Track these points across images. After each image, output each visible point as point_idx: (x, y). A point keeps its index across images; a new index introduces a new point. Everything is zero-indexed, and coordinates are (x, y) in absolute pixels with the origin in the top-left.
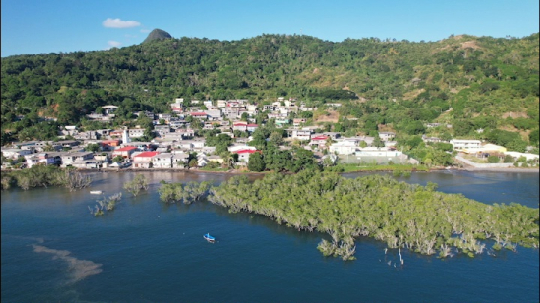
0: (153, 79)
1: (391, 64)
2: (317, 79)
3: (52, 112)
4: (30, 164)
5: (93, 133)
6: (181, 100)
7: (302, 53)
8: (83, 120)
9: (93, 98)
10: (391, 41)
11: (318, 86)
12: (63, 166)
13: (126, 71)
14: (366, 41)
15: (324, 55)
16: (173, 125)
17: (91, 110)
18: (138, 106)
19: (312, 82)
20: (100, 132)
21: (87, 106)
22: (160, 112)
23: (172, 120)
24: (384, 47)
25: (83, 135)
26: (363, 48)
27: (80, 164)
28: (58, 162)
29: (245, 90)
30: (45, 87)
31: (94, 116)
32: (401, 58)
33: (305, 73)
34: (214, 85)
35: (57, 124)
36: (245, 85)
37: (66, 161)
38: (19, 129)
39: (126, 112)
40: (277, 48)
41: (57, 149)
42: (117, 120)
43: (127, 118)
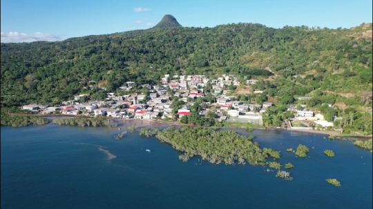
0: (156, 60)
1: (308, 47)
2: (251, 61)
3: (104, 85)
4: (96, 114)
5: (121, 97)
6: (168, 75)
7: (250, 39)
8: (117, 90)
9: (122, 78)
10: (316, 28)
11: (251, 65)
12: (108, 116)
13: (142, 54)
14: (297, 28)
15: (265, 40)
16: (159, 93)
17: (121, 84)
18: (144, 81)
19: (248, 62)
20: (125, 96)
21: (120, 83)
22: (155, 84)
23: (159, 90)
24: (308, 34)
25: (117, 98)
26: (294, 35)
27: (114, 115)
28: (106, 114)
29: (206, 68)
30: (102, 67)
31: (122, 88)
32: (318, 43)
33: (246, 56)
34: (189, 64)
35: (106, 92)
36: (207, 64)
37: (109, 113)
38: (91, 94)
39: (138, 85)
40: (234, 36)
41: (105, 106)
42: (133, 90)
43: (137, 89)
